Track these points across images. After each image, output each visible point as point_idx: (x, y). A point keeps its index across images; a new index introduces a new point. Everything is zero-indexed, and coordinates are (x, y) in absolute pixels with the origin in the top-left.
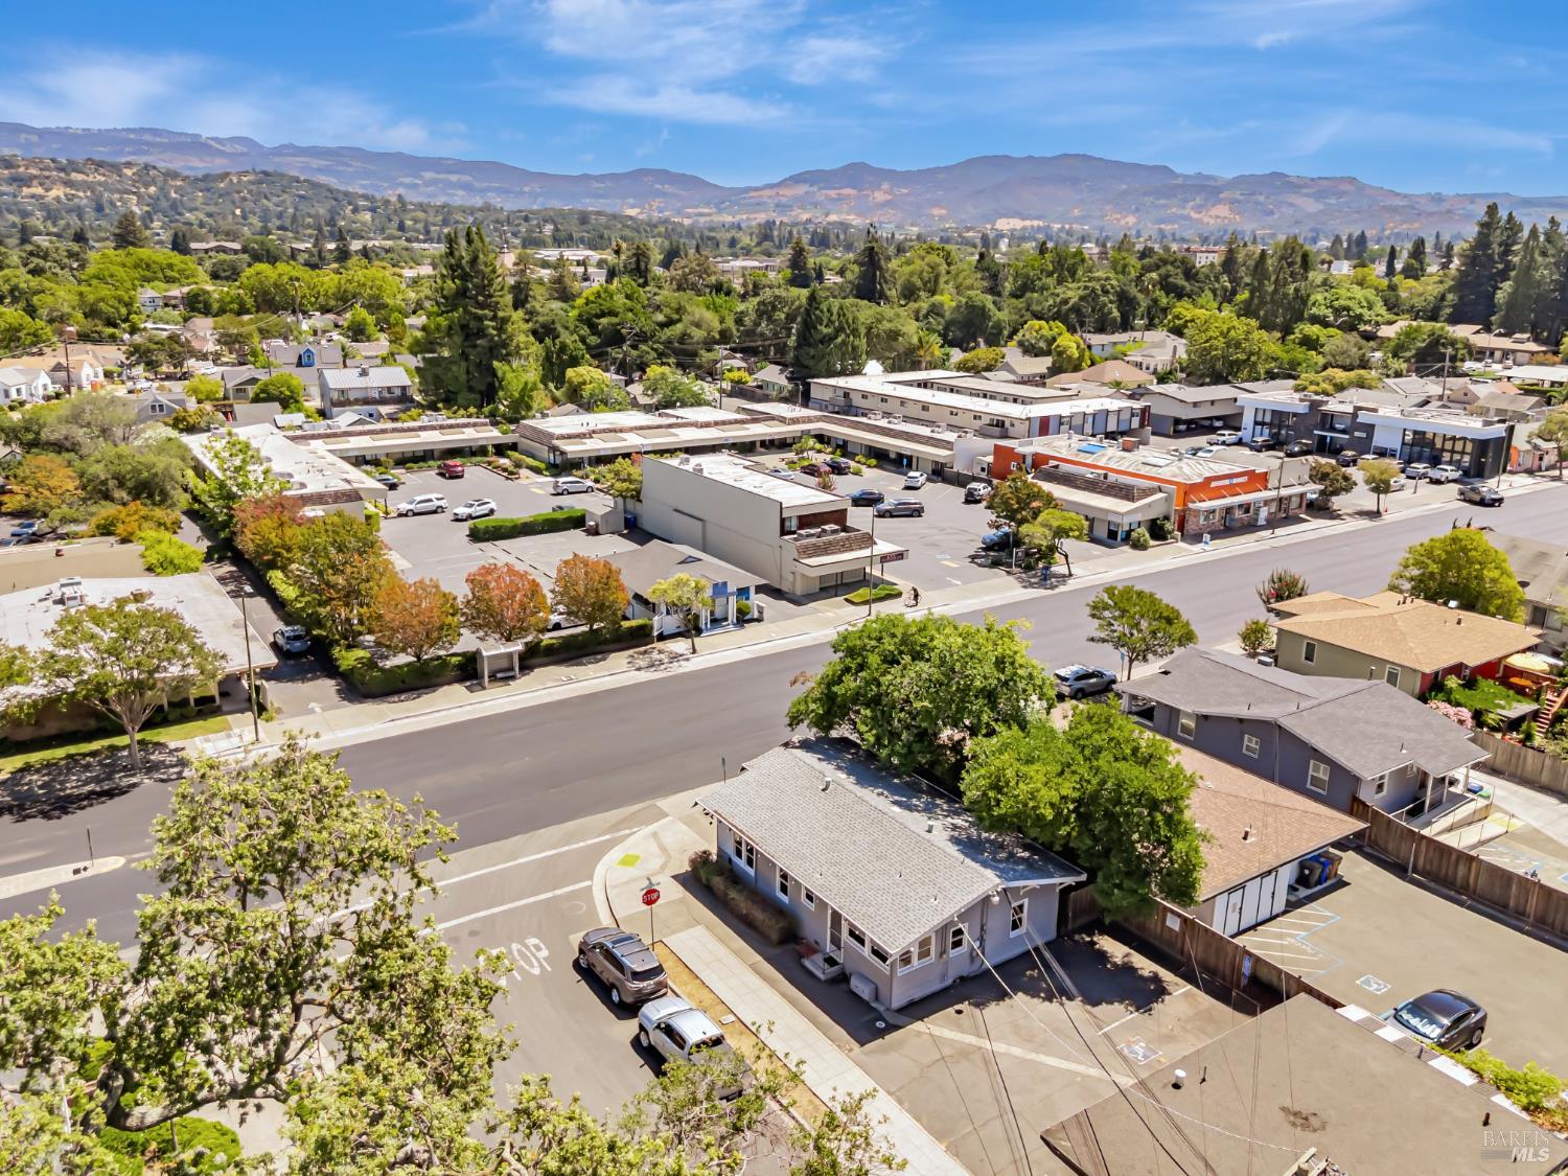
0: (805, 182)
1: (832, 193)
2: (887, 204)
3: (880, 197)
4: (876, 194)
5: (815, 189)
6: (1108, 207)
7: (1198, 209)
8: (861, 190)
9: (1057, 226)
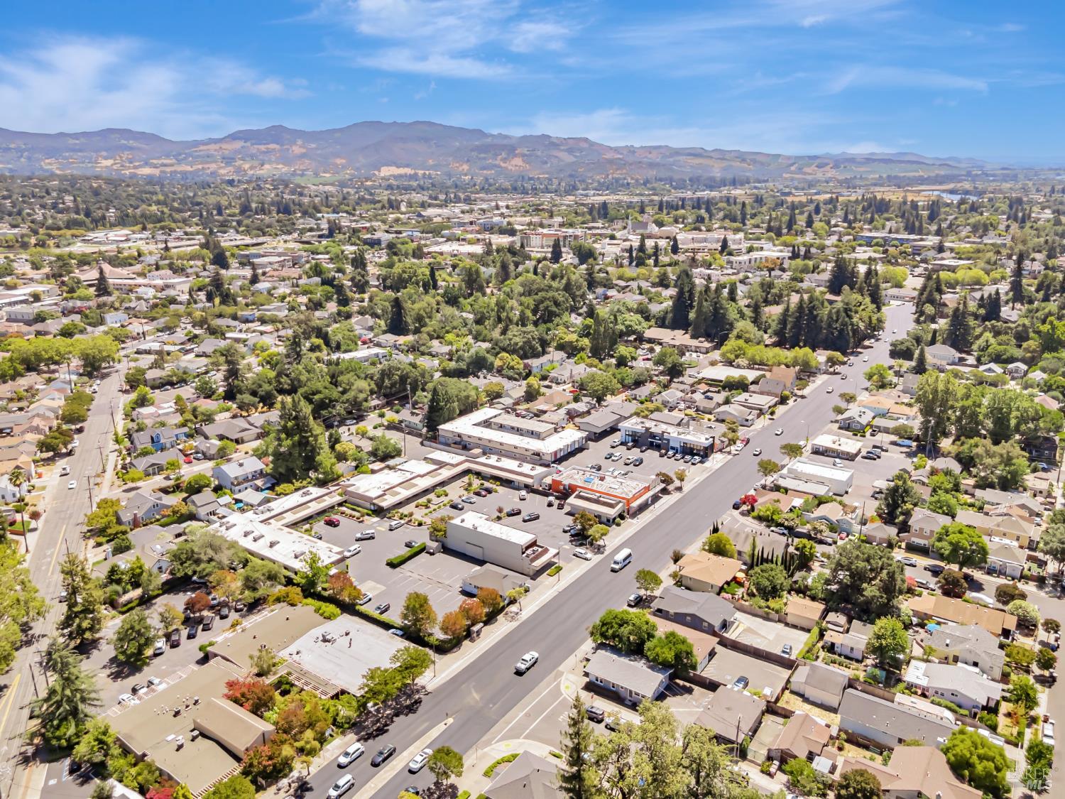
0: (240, 139)
1: (263, 148)
2: (303, 156)
3: (297, 150)
4: (294, 148)
5: (248, 144)
6: (451, 159)
7: (504, 160)
8: (282, 145)
9: (420, 172)
